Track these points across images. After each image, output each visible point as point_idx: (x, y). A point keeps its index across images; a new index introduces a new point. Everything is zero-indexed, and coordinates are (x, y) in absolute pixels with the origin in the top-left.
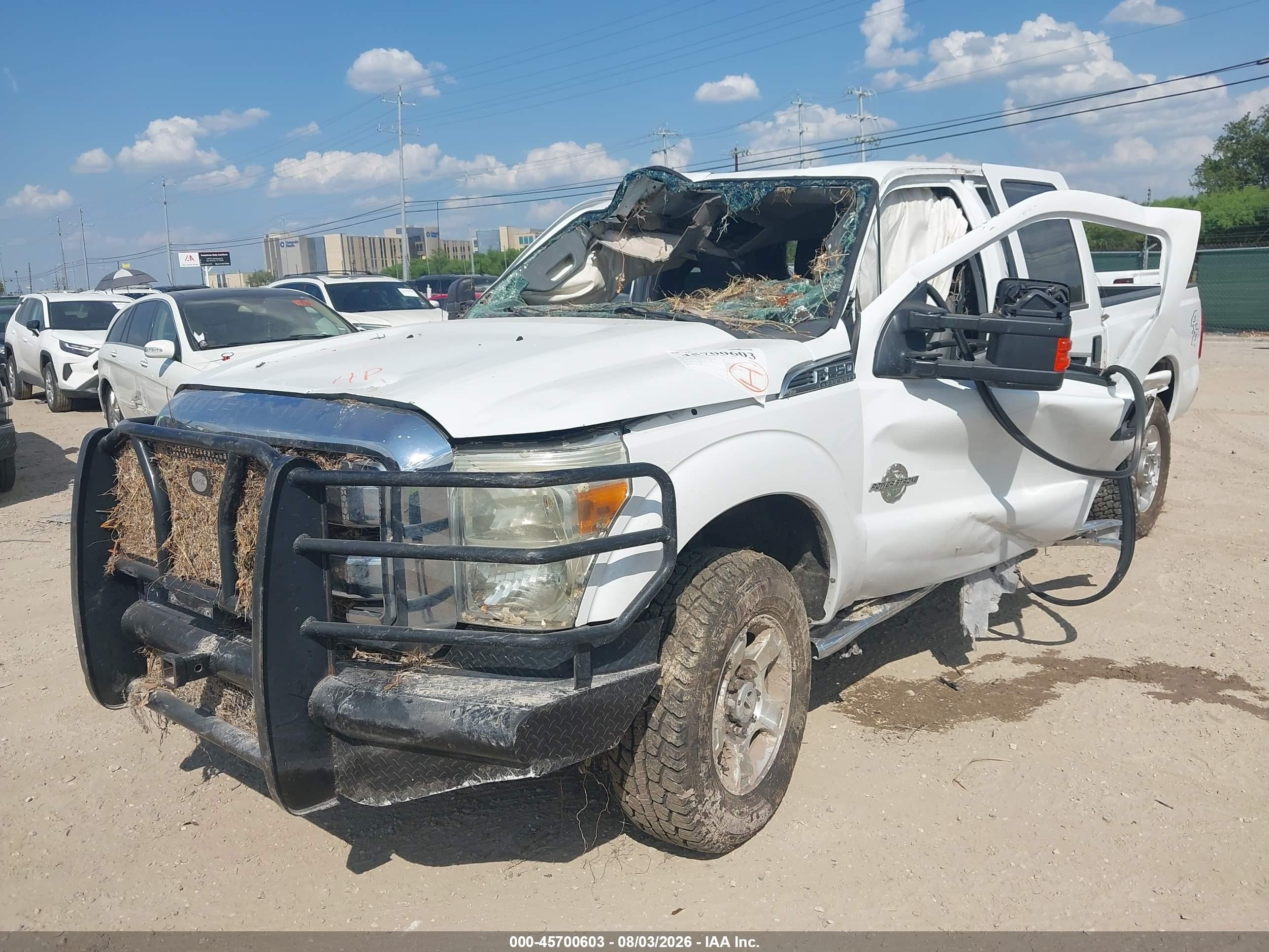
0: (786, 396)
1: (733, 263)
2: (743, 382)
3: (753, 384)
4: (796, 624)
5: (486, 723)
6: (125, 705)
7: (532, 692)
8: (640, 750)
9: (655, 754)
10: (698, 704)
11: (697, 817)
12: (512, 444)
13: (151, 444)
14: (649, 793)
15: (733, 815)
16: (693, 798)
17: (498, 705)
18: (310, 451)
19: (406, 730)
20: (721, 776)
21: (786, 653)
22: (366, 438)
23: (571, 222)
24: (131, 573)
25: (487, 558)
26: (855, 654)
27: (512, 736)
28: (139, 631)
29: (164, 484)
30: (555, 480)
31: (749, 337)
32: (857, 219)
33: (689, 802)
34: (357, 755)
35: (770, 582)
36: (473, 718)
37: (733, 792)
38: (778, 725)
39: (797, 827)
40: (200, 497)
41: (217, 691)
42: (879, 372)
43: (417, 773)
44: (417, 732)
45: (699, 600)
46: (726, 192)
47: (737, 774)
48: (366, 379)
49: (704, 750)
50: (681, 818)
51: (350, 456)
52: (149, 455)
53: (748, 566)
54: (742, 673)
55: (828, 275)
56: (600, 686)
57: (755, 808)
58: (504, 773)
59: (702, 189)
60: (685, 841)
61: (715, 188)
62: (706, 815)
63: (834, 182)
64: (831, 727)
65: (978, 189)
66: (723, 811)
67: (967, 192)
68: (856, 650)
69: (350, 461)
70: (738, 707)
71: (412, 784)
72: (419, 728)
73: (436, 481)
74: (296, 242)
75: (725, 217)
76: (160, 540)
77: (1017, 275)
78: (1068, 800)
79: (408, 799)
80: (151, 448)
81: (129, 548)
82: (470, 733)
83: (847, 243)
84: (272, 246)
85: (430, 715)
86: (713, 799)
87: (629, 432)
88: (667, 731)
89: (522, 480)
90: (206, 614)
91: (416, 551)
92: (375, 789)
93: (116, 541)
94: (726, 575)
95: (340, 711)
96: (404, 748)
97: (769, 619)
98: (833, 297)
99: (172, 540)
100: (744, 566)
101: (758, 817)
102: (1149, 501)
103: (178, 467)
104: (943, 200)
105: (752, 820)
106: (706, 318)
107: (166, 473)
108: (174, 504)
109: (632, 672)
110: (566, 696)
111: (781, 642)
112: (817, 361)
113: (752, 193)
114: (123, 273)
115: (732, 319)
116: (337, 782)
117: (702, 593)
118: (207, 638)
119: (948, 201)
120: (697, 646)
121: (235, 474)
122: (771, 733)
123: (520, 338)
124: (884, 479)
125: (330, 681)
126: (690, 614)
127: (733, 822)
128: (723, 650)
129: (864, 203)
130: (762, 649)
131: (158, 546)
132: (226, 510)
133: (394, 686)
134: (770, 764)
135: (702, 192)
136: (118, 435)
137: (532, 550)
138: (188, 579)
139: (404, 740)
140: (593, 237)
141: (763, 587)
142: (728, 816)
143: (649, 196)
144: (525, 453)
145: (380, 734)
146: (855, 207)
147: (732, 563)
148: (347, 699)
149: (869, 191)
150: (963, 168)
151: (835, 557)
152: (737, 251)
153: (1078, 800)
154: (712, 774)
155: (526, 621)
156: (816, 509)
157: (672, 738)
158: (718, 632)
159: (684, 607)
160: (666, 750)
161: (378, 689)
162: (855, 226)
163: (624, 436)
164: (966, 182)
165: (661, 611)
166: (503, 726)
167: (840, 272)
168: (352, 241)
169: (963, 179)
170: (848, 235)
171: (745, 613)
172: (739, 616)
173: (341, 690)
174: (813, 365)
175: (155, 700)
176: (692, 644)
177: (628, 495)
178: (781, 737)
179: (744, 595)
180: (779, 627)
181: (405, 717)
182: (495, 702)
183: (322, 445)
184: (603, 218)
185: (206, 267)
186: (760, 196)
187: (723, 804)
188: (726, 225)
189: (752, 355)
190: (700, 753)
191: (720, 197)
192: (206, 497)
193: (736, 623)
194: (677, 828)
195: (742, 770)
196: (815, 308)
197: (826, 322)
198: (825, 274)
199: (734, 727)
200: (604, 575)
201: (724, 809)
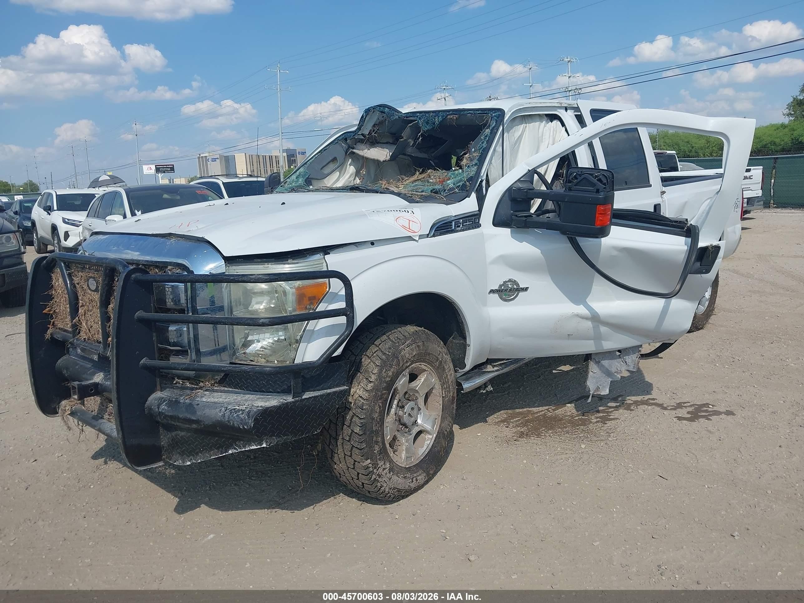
0: (434, 236)
1: (430, 161)
2: (404, 227)
3: (411, 228)
4: (444, 369)
5: (238, 416)
6: (58, 415)
7: (268, 400)
8: (341, 437)
9: (348, 439)
10: (373, 411)
11: (374, 477)
12: (259, 260)
13: (68, 264)
14: (346, 463)
15: (399, 477)
16: (370, 465)
17: (246, 407)
18: (151, 265)
19: (195, 420)
20: (392, 455)
21: (438, 386)
22: (178, 257)
23: (337, 138)
24: (59, 338)
25: (238, 323)
26: (488, 390)
27: (251, 423)
28: (65, 372)
29: (75, 287)
30: (276, 279)
31: (417, 202)
32: (489, 134)
33: (368, 468)
34: (172, 436)
35: (424, 343)
36: (231, 413)
37: (400, 465)
38: (433, 429)
39: (442, 487)
40: (93, 293)
41: (105, 405)
42: (496, 223)
43: (204, 446)
44: (201, 421)
45: (377, 353)
46: (420, 119)
47: (403, 455)
48: (188, 226)
49: (377, 437)
50: (364, 477)
51: (169, 267)
52: (67, 270)
53: (409, 334)
54: (408, 396)
55: (469, 166)
56: (308, 397)
57: (415, 475)
58: (250, 445)
59: (407, 117)
60: (369, 492)
61: (414, 117)
62: (379, 476)
63: (479, 112)
64: (477, 434)
65: (576, 115)
66: (391, 474)
67: (569, 117)
68: (490, 388)
69: (169, 270)
70: (405, 415)
71: (201, 452)
72: (202, 419)
73: (209, 279)
74: (217, 158)
75: (420, 134)
76: (73, 318)
77: (598, 167)
78: (606, 475)
79: (199, 461)
80: (68, 267)
81: (59, 325)
82: (229, 421)
83: (482, 147)
84: (203, 161)
85: (208, 412)
86: (383, 466)
87: (329, 254)
88: (354, 426)
89: (256, 278)
90: (95, 359)
91: (200, 319)
92: (182, 455)
93: (52, 321)
94: (395, 338)
95: (160, 410)
96: (196, 431)
97: (425, 365)
98: (470, 179)
99: (79, 318)
100: (406, 334)
101: (417, 480)
102: (705, 307)
103: (82, 277)
104: (553, 122)
105: (412, 482)
106: (397, 192)
107: (76, 280)
108: (80, 298)
109: (329, 391)
110: (286, 402)
111: (434, 380)
112: (456, 216)
113: (434, 119)
114: (104, 177)
115: (410, 193)
116: (163, 452)
117: (379, 348)
118: (98, 374)
119: (556, 123)
120: (373, 378)
121: (107, 279)
122: (430, 434)
123: (283, 203)
124: (501, 286)
125: (158, 394)
126: (371, 360)
127: (399, 482)
128: (389, 381)
129: (495, 123)
130: (421, 383)
131: (72, 322)
132: (103, 299)
133: (192, 397)
134: (427, 451)
135: (407, 119)
136: (51, 259)
137: (263, 318)
138: (86, 340)
139: (194, 426)
140: (349, 147)
141: (418, 346)
142: (395, 478)
143: (380, 122)
144: (266, 265)
145: (182, 423)
146: (489, 126)
147: (400, 332)
148: (164, 403)
149: (498, 117)
150: (565, 102)
151: (468, 331)
152: (433, 155)
153: (612, 475)
154: (383, 451)
155: (268, 361)
156: (454, 303)
157: (357, 430)
158: (386, 370)
159: (368, 356)
160: (354, 437)
161: (182, 398)
162: (488, 137)
163: (325, 256)
164: (568, 111)
165: (356, 358)
166: (246, 417)
167: (476, 164)
168: (252, 158)
169: (566, 109)
170: (483, 143)
171: (405, 361)
172: (401, 362)
173: (162, 399)
174: (453, 218)
175: (73, 411)
176: (370, 377)
177: (328, 290)
178: (435, 435)
179: (405, 350)
180: (432, 371)
181: (194, 412)
182: (245, 405)
183: (156, 262)
184: (354, 136)
185: (160, 174)
186: (439, 121)
187: (391, 470)
188: (421, 138)
189: (412, 212)
190: (375, 439)
191: (416, 122)
192: (96, 293)
193: (399, 366)
194: (363, 483)
195: (407, 452)
196: (460, 185)
197: (465, 194)
198: (467, 166)
199: (402, 427)
200: (312, 336)
201: (392, 473)
